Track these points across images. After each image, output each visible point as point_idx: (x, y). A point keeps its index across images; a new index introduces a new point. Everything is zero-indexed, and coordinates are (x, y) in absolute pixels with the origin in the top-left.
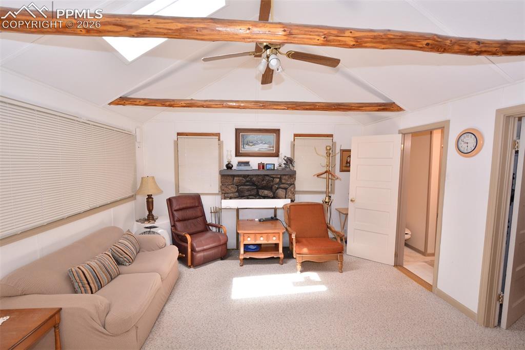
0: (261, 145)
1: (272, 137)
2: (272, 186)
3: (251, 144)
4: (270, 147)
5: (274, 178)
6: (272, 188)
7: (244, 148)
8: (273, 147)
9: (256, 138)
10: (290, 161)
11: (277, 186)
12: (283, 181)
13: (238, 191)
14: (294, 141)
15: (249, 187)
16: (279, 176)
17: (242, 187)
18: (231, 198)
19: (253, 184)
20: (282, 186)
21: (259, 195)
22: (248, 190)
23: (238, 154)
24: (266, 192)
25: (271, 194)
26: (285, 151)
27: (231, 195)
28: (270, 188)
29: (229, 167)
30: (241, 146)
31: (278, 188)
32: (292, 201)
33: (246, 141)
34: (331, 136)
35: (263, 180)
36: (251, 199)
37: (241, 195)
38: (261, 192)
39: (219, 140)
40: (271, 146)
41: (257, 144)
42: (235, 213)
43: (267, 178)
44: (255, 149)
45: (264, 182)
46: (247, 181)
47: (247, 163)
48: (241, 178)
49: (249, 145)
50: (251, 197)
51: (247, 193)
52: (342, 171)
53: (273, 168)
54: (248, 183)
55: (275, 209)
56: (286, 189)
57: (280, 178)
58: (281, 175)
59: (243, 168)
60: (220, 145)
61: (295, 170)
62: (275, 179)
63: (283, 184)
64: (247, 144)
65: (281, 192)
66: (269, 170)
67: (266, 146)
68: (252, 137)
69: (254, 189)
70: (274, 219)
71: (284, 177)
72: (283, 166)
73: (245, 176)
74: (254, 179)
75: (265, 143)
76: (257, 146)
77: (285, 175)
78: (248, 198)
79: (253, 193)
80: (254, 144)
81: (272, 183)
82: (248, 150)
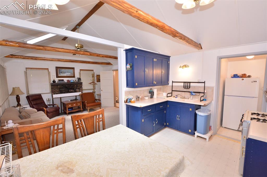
0: (67, 73)
1: (72, 70)
2: (74, 88)
5: (74, 85)
6: (74, 89)
7: (60, 74)
8: (72, 74)
9: (65, 71)
10: (79, 79)
11: (76, 88)
12: (78, 86)
14: (80, 72)
16: (76, 84)
18: (57, 94)
19: (66, 88)
21: (69, 92)
22: (64, 90)
23: (57, 77)
24: (72, 90)
25: (74, 91)
26: (77, 75)
27: (57, 92)
28: (73, 89)
29: (54, 81)
30: (59, 74)
31: (76, 89)
32: (82, 93)
33: (61, 72)
34: (93, 70)
35: (70, 86)
36: (66, 93)
37: (61, 92)
38: (70, 91)
39: (48, 71)
42: (60, 99)
43: (72, 85)
44: (65, 75)
45: (70, 87)
46: (64, 87)
47: (63, 80)
48: (61, 86)
49: (62, 73)
52: (97, 82)
54: (64, 88)
55: (76, 96)
56: (79, 89)
57: (77, 85)
59: (61, 82)
60: (49, 73)
61: (81, 82)
64: (61, 73)
65: (77, 90)
67: (69, 74)
68: (63, 70)
70: (76, 99)
71: (78, 85)
72: (77, 81)
73: (62, 85)
74: (67, 86)
75: (69, 73)
78: (64, 93)
79: (66, 91)
80: (64, 73)
81: (74, 87)
82: (62, 75)
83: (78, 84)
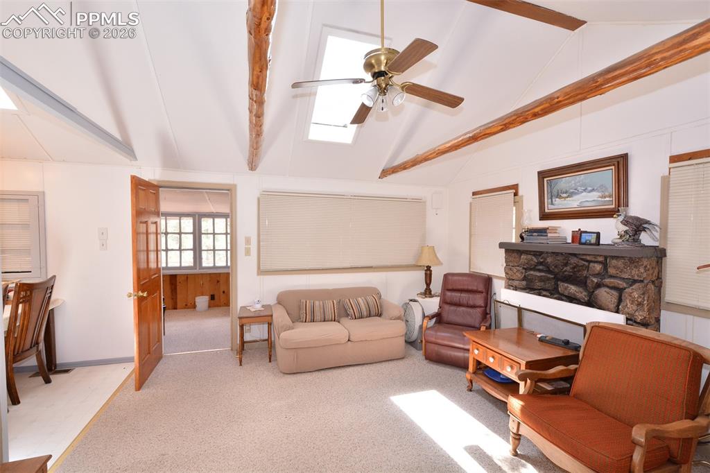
0: (584, 194)
1: (608, 174)
2: (586, 278)
3: (565, 195)
4: (605, 197)
5: (590, 262)
6: (585, 281)
7: (552, 204)
8: (610, 196)
9: (573, 182)
11: (595, 280)
12: (611, 271)
13: (525, 278)
14: (670, 173)
15: (543, 274)
16: (601, 259)
17: (532, 272)
18: (517, 289)
19: (549, 269)
20: (607, 281)
22: (541, 279)
24: (573, 289)
25: (582, 294)
27: (517, 283)
28: (582, 283)
30: (547, 200)
31: (599, 286)
33: (555, 192)
35: (566, 264)
36: (544, 296)
37: (529, 288)
38: (562, 286)
39: (516, 195)
40: (607, 194)
41: (576, 194)
42: (516, 313)
43: (573, 260)
44: (573, 204)
45: (568, 268)
46: (541, 263)
48: (529, 257)
49: (561, 197)
50: (544, 293)
51: (538, 284)
53: (593, 241)
54: (541, 267)
56: (617, 289)
57: (605, 265)
58: (606, 258)
59: (537, 240)
60: (518, 202)
62: (592, 264)
63: (611, 277)
64: (559, 196)
65: (604, 294)
66: (585, 244)
67: (595, 196)
68: (565, 182)
69: (549, 279)
71: (614, 262)
73: (537, 254)
75: (593, 190)
76: (575, 197)
77: (617, 258)
78: (539, 294)
79: (548, 286)
80: (571, 195)
81: (585, 273)
82: (560, 206)
83: (613, 257)
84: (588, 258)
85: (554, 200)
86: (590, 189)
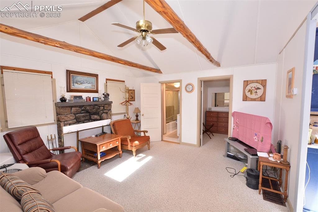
0: (86, 84)
1: (93, 79)
2: (99, 112)
3: (79, 83)
4: (93, 86)
5: (100, 106)
6: (99, 113)
7: (74, 85)
8: (94, 86)
9: (82, 79)
11: (102, 112)
12: (105, 108)
13: (76, 118)
14: (107, 83)
15: (84, 114)
16: (103, 105)
17: (79, 115)
18: (70, 124)
19: (87, 112)
20: (105, 111)
21: (91, 119)
22: (83, 117)
23: (69, 90)
24: (96, 117)
25: (99, 117)
26: (101, 89)
27: (70, 122)
28: (97, 113)
29: (63, 100)
30: (72, 84)
33: (75, 81)
34: (124, 81)
35: (93, 109)
36: (86, 122)
37: (78, 121)
38: (93, 117)
39: (52, 78)
40: (93, 85)
41: (84, 83)
42: (75, 134)
43: (96, 107)
44: (82, 87)
46: (82, 110)
47: (80, 97)
48: (78, 108)
49: (77, 84)
50: (86, 121)
51: (83, 119)
53: (98, 100)
54: (82, 112)
55: (103, 127)
56: (107, 113)
57: (104, 107)
59: (78, 100)
60: (53, 82)
62: (101, 107)
63: (105, 110)
64: (76, 83)
65: (104, 115)
66: (95, 101)
67: (90, 85)
68: (79, 78)
69: (87, 115)
71: (106, 106)
73: (80, 107)
74: (88, 108)
75: (89, 83)
76: (83, 85)
77: (106, 104)
78: (84, 123)
79: (87, 118)
80: (82, 83)
81: (99, 110)
82: (77, 87)
84: (100, 105)
85: (74, 84)
86: (88, 82)
